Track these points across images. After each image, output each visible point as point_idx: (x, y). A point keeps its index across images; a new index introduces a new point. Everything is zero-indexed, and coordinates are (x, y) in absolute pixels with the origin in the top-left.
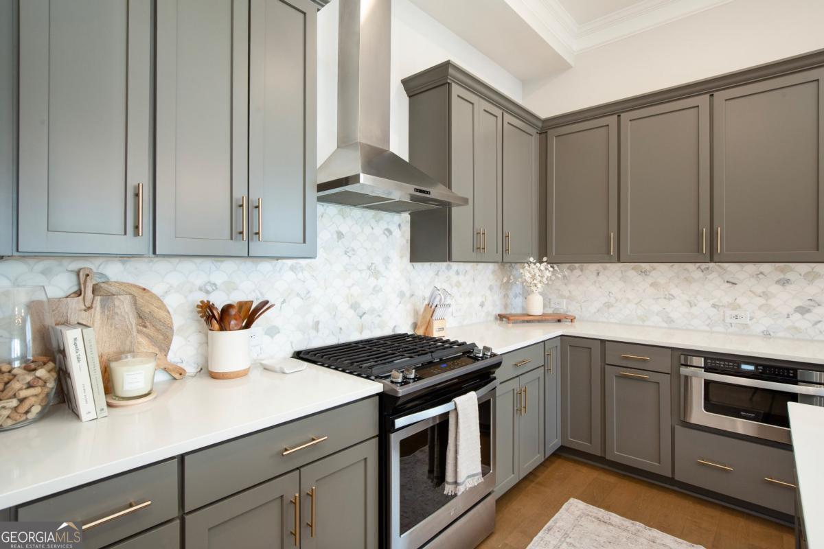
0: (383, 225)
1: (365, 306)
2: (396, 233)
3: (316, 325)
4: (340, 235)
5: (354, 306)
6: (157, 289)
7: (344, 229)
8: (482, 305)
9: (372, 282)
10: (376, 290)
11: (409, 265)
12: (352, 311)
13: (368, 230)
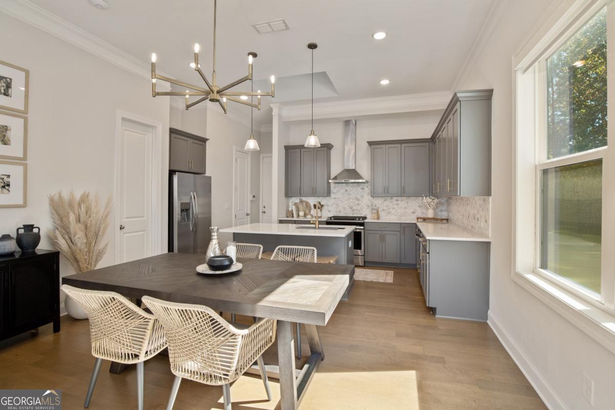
0: (361, 187)
1: (354, 208)
2: (366, 189)
3: (340, 211)
4: (346, 191)
5: (351, 208)
6: (309, 202)
7: (347, 189)
8: (413, 213)
9: (357, 202)
10: (358, 204)
11: (372, 198)
12: (350, 210)
13: (355, 189)
